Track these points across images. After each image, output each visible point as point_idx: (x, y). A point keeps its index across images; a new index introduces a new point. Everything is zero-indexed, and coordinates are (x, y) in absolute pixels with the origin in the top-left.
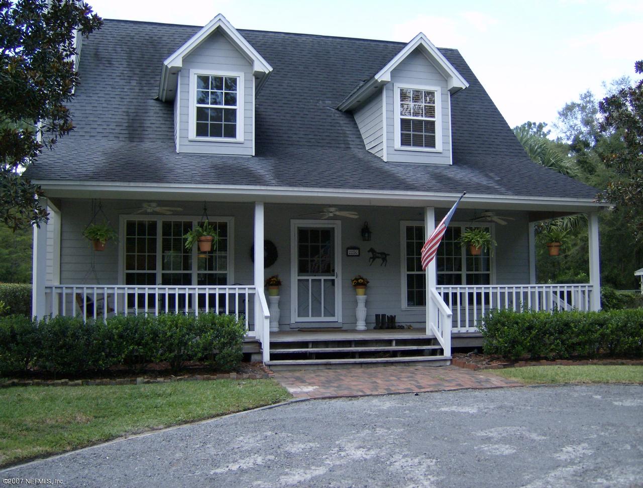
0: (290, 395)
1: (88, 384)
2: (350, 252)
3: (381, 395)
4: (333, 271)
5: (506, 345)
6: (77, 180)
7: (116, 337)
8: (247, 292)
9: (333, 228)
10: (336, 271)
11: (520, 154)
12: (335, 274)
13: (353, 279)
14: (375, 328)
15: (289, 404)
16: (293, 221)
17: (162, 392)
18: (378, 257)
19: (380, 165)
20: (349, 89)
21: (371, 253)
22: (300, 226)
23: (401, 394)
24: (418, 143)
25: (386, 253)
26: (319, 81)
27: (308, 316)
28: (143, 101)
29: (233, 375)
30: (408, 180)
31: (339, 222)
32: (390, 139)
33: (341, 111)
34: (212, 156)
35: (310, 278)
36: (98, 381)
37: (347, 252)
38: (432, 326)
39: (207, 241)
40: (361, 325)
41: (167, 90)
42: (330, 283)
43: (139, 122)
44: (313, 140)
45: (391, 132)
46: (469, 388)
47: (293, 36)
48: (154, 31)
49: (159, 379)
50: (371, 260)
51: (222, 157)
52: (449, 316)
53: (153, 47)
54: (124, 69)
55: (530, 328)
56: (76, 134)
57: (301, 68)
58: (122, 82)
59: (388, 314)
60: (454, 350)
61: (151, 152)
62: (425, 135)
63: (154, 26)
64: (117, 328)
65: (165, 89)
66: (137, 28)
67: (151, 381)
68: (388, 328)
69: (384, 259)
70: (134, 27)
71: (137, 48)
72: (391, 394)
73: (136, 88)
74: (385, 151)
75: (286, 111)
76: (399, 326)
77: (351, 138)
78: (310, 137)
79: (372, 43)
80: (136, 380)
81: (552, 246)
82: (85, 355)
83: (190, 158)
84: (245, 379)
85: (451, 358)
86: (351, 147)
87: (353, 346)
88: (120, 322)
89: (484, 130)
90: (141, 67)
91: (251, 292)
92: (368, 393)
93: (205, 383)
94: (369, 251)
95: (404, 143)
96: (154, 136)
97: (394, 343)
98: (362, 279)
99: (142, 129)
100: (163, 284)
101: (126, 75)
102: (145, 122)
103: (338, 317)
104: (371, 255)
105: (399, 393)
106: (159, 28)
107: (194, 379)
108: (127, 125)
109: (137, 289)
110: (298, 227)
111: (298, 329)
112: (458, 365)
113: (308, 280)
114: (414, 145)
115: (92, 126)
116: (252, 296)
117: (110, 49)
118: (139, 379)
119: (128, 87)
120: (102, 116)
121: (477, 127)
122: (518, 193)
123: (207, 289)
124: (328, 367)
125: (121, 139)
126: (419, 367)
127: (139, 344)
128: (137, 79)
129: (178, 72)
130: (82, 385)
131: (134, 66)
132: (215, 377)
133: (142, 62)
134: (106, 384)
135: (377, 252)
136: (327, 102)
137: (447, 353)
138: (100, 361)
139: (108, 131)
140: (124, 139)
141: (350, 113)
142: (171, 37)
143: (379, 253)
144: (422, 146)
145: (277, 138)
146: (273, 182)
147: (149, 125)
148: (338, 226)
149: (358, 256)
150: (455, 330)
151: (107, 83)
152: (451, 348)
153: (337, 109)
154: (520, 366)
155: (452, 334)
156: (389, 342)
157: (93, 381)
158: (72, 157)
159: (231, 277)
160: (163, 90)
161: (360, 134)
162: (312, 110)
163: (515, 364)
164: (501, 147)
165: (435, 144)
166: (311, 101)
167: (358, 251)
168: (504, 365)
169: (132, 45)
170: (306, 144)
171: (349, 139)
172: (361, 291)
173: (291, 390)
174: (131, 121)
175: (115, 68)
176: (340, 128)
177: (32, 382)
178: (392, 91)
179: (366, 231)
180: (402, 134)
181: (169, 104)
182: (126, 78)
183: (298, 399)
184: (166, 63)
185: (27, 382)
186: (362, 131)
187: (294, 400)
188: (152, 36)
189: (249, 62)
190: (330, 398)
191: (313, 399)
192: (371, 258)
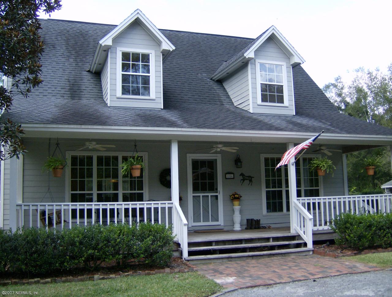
0: (220, 286)
1: (55, 282)
2: (228, 176)
3: (288, 282)
4: (217, 189)
5: (355, 239)
6: (41, 123)
7: (78, 244)
8: (167, 206)
9: (216, 160)
10: (219, 189)
11: (332, 109)
12: (218, 191)
13: (231, 195)
14: (246, 229)
15: (224, 294)
16: (188, 155)
17: (119, 288)
18: (247, 179)
19: (249, 115)
20: (217, 66)
21: (241, 176)
22: (193, 158)
23: (302, 280)
24: (272, 101)
25: (252, 176)
26: (197, 61)
27: (200, 222)
28: (78, 72)
29: (167, 270)
30: (274, 124)
31: (219, 155)
32: (255, 98)
33: (214, 80)
34: (134, 109)
35: (201, 195)
36: (64, 279)
37: (226, 176)
38: (295, 226)
39: (138, 169)
40: (237, 227)
41: (97, 64)
42: (215, 198)
43: (77, 86)
44: (198, 99)
45: (255, 93)
46: (348, 273)
47: (175, 32)
48: (83, 27)
49: (111, 276)
50: (242, 181)
51: (141, 109)
52: (310, 219)
53: (83, 37)
54: (64, 51)
55: (370, 226)
56: (33, 94)
57: (183, 52)
58: (63, 60)
59: (255, 218)
60: (315, 243)
61: (89, 106)
62: (277, 95)
63: (82, 24)
64: (78, 237)
65: (97, 63)
66: (71, 25)
67: (106, 277)
68: (255, 228)
69: (251, 181)
70: (68, 25)
71: (72, 38)
72: (295, 281)
73: (73, 63)
74: (251, 106)
75: (177, 80)
76: (262, 227)
77: (223, 98)
78: (196, 97)
79: (227, 38)
80: (93, 277)
81: (370, 169)
82: (53, 258)
83: (118, 110)
84: (177, 272)
85: (313, 249)
86: (224, 104)
87: (244, 243)
88: (80, 232)
89: (307, 93)
90: (76, 50)
91: (170, 206)
92: (278, 281)
93: (148, 278)
94: (240, 175)
95: (263, 100)
96: (89, 96)
97: (271, 240)
98: (237, 194)
99: (79, 91)
100: (98, 201)
101: (65, 55)
102: (81, 86)
103: (221, 222)
104: (241, 177)
105: (301, 280)
106: (86, 25)
107: (138, 275)
108: (69, 88)
109: (78, 206)
110: (192, 159)
111: (193, 231)
112: (320, 254)
113: (200, 196)
114: (270, 102)
115: (44, 89)
116: (170, 209)
117: (53, 38)
118: (96, 276)
119: (68, 63)
120: (50, 82)
121: (302, 91)
122: (349, 133)
123: (138, 205)
124: (230, 259)
125: (65, 98)
126: (293, 256)
127: (94, 249)
128: (74, 57)
129: (108, 49)
130: (51, 282)
131: (71, 50)
132: (154, 272)
133: (76, 47)
134: (70, 281)
135: (246, 175)
136: (203, 74)
137: (310, 246)
138: (65, 263)
139: (55, 92)
140: (67, 98)
141: (220, 82)
142: (94, 31)
143: (247, 176)
144: (275, 102)
145: (173, 98)
146: (185, 125)
147: (85, 88)
148: (219, 158)
149: (234, 178)
150: (315, 229)
151: (53, 60)
152: (313, 241)
153: (211, 79)
154: (365, 254)
155: (313, 231)
156: (268, 239)
157: (59, 279)
158: (34, 108)
159: (146, 195)
160: (95, 63)
161: (229, 96)
162: (194, 80)
163: (362, 252)
164: (320, 104)
165: (283, 101)
166: (193, 73)
167: (233, 175)
168: (355, 253)
169: (68, 36)
170: (194, 101)
171: (222, 99)
172: (236, 203)
173: (218, 281)
174: (71, 85)
175: (58, 51)
176: (214, 92)
177: (10, 282)
178: (254, 65)
179: (238, 161)
180: (262, 94)
181: (98, 74)
182: (66, 57)
183: (229, 290)
184: (101, 42)
185: (6, 282)
186: (230, 94)
187: (226, 290)
188: (81, 30)
189: (158, 43)
190: (252, 287)
191: (239, 288)
192: (241, 180)
